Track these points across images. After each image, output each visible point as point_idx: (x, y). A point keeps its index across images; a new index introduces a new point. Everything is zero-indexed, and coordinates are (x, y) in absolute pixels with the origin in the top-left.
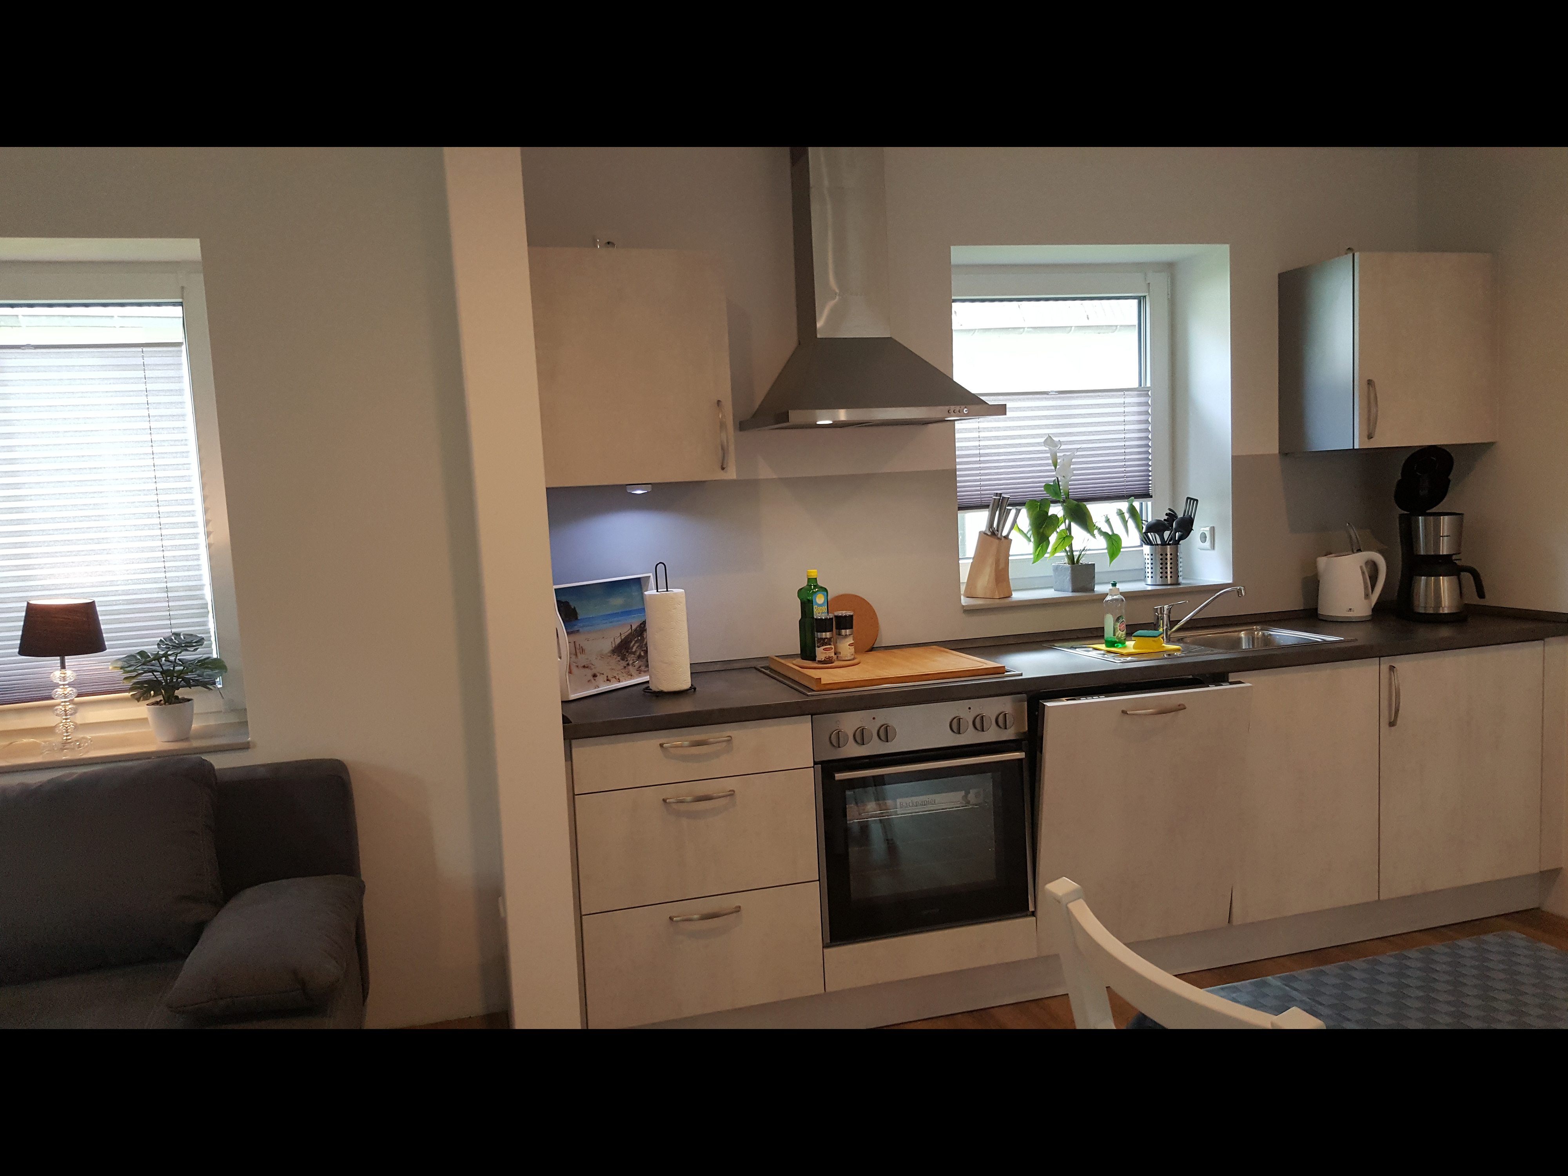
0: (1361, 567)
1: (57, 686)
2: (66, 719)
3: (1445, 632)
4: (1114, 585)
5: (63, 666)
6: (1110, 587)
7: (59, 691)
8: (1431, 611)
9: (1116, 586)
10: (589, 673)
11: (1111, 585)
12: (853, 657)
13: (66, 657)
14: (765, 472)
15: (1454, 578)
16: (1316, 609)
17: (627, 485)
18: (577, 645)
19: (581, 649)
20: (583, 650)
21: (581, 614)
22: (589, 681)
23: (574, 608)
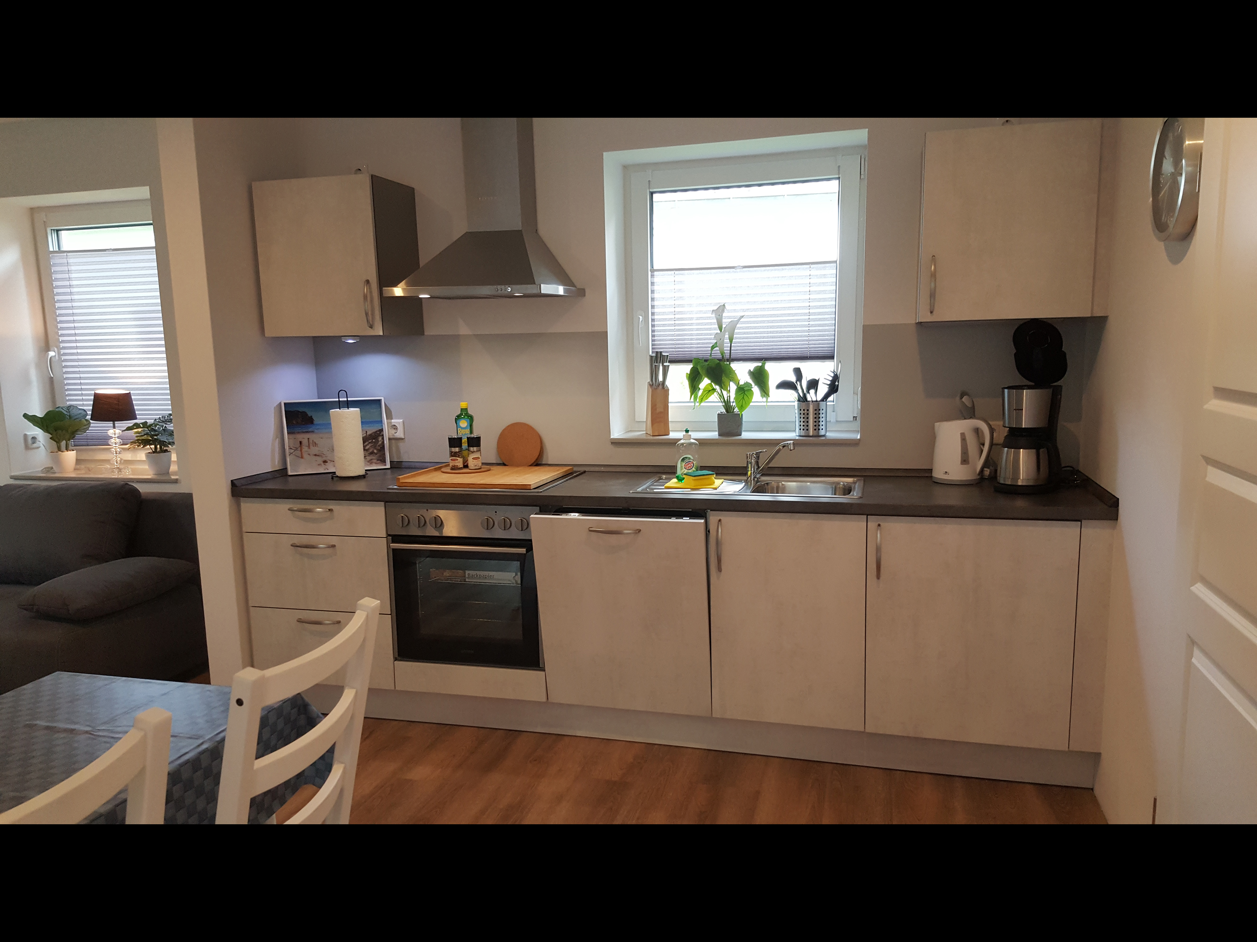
0: (963, 435)
1: (111, 438)
2: (116, 456)
3: (1020, 503)
4: (687, 431)
5: (114, 427)
7: (113, 440)
8: (1009, 482)
10: (320, 460)
13: (116, 422)
14: (464, 330)
17: (342, 336)
18: (311, 441)
19: (314, 443)
20: (315, 444)
21: (316, 421)
22: (319, 465)
23: (311, 416)
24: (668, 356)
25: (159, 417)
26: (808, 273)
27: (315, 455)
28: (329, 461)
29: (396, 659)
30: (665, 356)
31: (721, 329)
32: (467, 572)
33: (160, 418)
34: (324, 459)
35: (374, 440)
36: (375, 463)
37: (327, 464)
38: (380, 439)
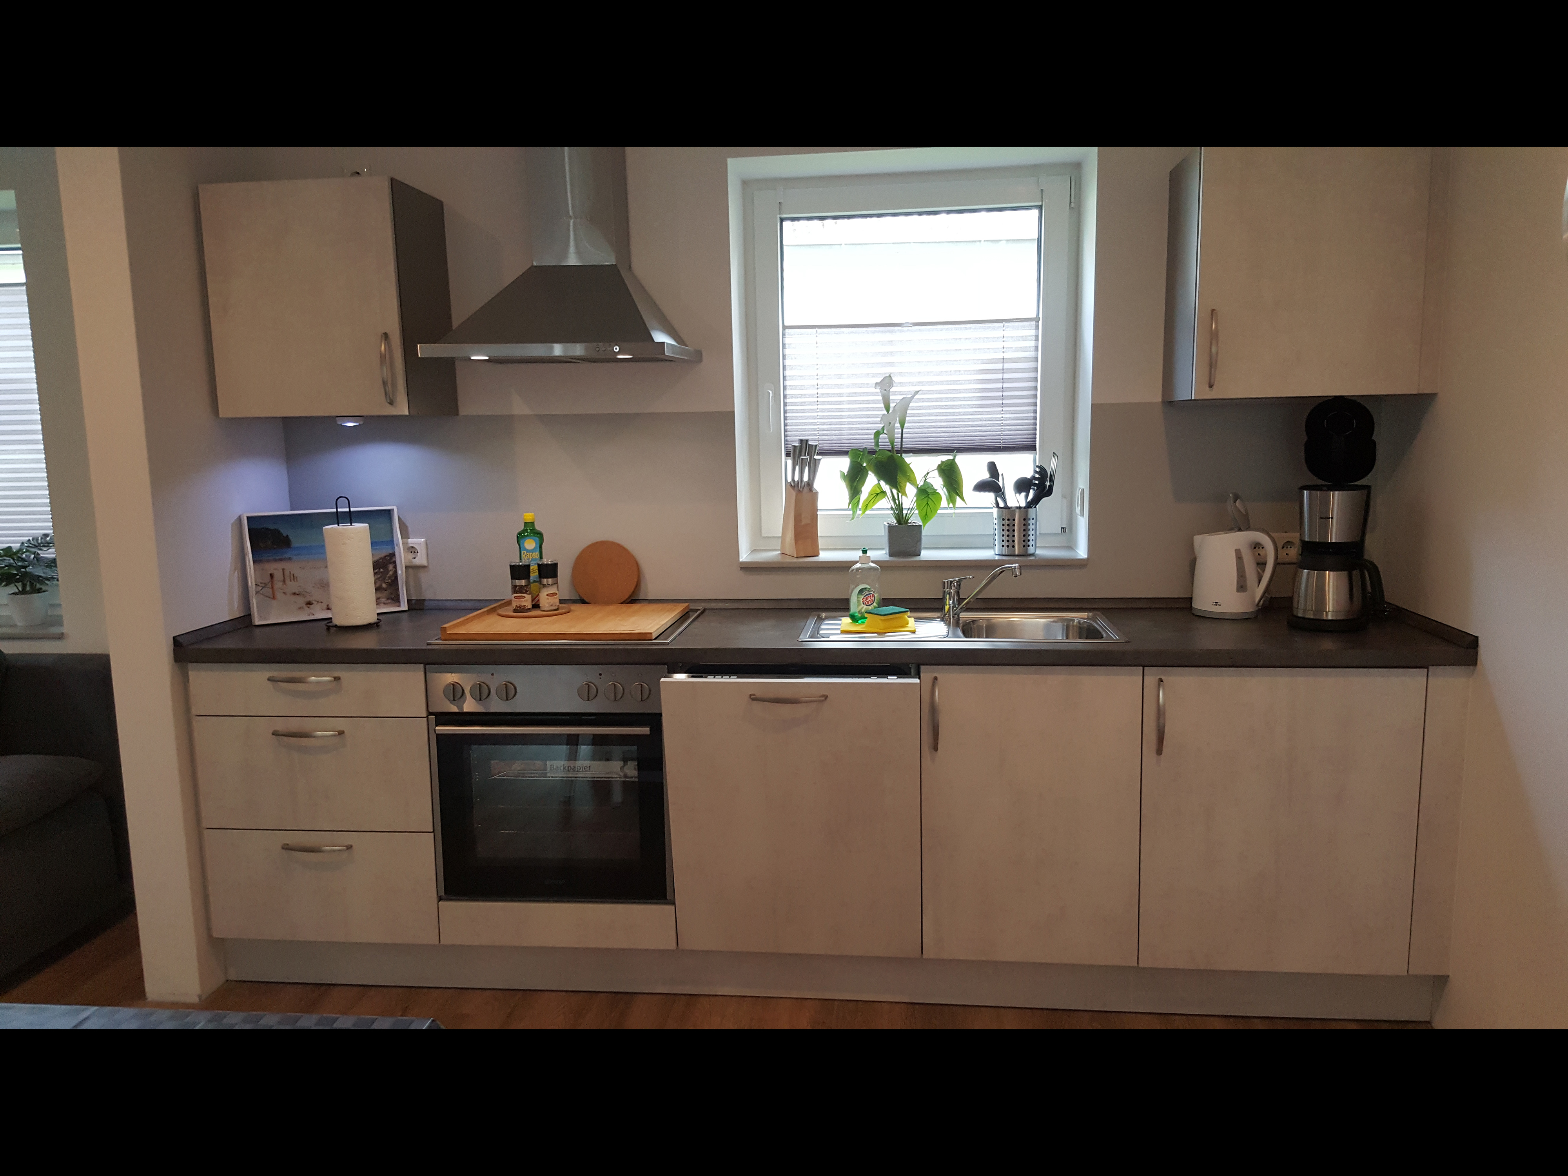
0: (1238, 553)
3: (1327, 644)
4: (865, 552)
6: (860, 553)
8: (1310, 615)
9: (866, 553)
10: (301, 601)
11: (861, 552)
12: (556, 607)
14: (519, 407)
15: (1344, 574)
16: (1190, 600)
17: (337, 417)
18: (287, 573)
19: (292, 576)
20: (294, 578)
21: (295, 543)
22: (300, 608)
23: (287, 536)
24: (816, 445)
25: (27, 539)
26: (1000, 333)
27: (295, 594)
28: (315, 603)
29: (440, 899)
30: (812, 445)
31: (887, 408)
32: (548, 763)
33: (29, 540)
34: (309, 599)
35: (381, 570)
36: (384, 603)
37: (311, 606)
38: (391, 567)
